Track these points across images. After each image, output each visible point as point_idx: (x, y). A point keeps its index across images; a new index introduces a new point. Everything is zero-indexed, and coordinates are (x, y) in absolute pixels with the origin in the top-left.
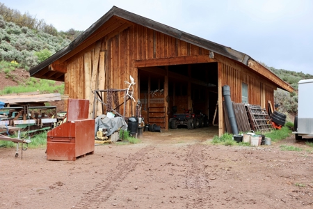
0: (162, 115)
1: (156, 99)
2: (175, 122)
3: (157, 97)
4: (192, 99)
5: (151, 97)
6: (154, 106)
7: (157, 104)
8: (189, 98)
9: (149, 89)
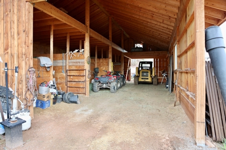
0: (82, 79)
1: (75, 61)
2: (96, 85)
3: (77, 58)
4: (113, 61)
5: (69, 59)
6: (74, 68)
7: (76, 66)
8: (110, 60)
9: (68, 49)
